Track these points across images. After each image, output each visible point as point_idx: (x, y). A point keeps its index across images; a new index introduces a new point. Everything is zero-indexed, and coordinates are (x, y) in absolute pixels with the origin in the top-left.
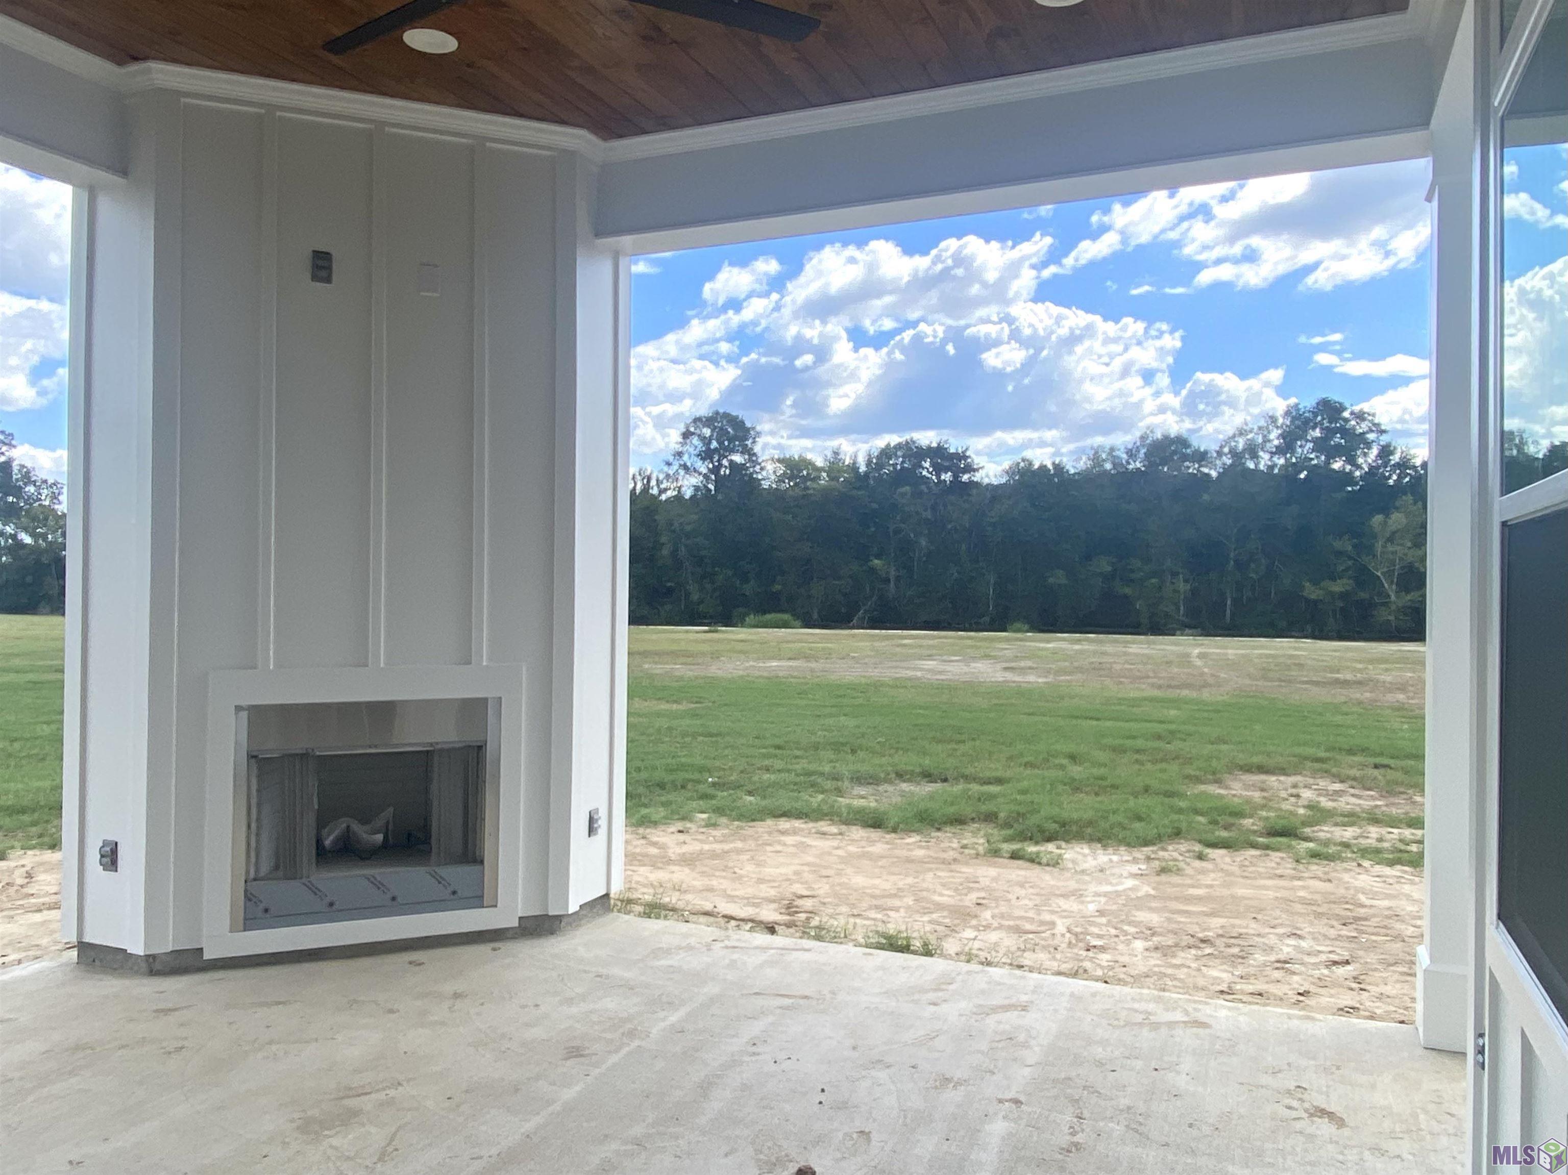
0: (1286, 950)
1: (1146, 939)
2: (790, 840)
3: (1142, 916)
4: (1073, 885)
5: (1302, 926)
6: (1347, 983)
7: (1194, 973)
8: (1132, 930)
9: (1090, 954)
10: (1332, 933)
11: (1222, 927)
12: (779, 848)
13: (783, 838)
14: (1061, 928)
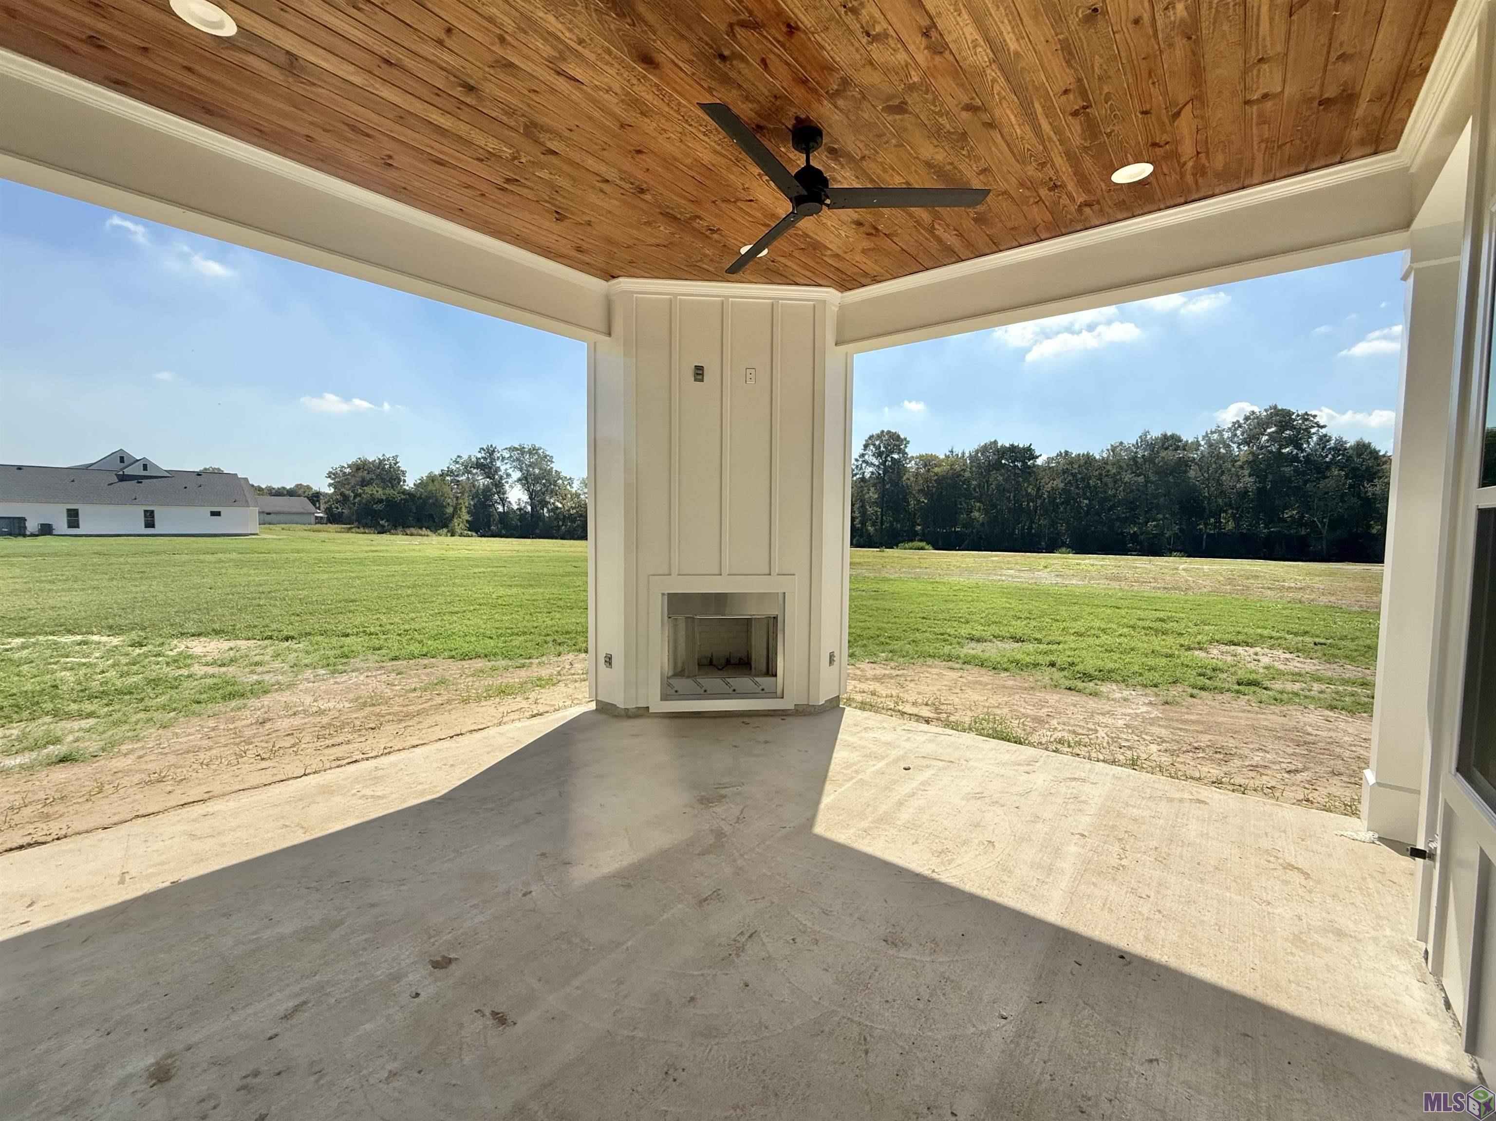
0: (1256, 758)
1: (1158, 744)
2: (934, 671)
3: (1155, 730)
4: (1107, 708)
5: (1266, 744)
6: (1303, 784)
7: (1192, 768)
8: (1148, 738)
9: (1122, 751)
10: (1290, 751)
11: (1210, 741)
12: (927, 675)
13: (929, 670)
14: (1101, 733)
